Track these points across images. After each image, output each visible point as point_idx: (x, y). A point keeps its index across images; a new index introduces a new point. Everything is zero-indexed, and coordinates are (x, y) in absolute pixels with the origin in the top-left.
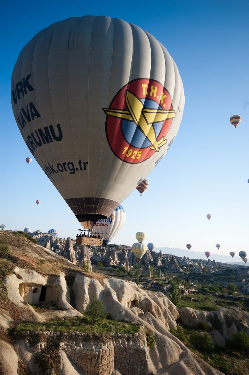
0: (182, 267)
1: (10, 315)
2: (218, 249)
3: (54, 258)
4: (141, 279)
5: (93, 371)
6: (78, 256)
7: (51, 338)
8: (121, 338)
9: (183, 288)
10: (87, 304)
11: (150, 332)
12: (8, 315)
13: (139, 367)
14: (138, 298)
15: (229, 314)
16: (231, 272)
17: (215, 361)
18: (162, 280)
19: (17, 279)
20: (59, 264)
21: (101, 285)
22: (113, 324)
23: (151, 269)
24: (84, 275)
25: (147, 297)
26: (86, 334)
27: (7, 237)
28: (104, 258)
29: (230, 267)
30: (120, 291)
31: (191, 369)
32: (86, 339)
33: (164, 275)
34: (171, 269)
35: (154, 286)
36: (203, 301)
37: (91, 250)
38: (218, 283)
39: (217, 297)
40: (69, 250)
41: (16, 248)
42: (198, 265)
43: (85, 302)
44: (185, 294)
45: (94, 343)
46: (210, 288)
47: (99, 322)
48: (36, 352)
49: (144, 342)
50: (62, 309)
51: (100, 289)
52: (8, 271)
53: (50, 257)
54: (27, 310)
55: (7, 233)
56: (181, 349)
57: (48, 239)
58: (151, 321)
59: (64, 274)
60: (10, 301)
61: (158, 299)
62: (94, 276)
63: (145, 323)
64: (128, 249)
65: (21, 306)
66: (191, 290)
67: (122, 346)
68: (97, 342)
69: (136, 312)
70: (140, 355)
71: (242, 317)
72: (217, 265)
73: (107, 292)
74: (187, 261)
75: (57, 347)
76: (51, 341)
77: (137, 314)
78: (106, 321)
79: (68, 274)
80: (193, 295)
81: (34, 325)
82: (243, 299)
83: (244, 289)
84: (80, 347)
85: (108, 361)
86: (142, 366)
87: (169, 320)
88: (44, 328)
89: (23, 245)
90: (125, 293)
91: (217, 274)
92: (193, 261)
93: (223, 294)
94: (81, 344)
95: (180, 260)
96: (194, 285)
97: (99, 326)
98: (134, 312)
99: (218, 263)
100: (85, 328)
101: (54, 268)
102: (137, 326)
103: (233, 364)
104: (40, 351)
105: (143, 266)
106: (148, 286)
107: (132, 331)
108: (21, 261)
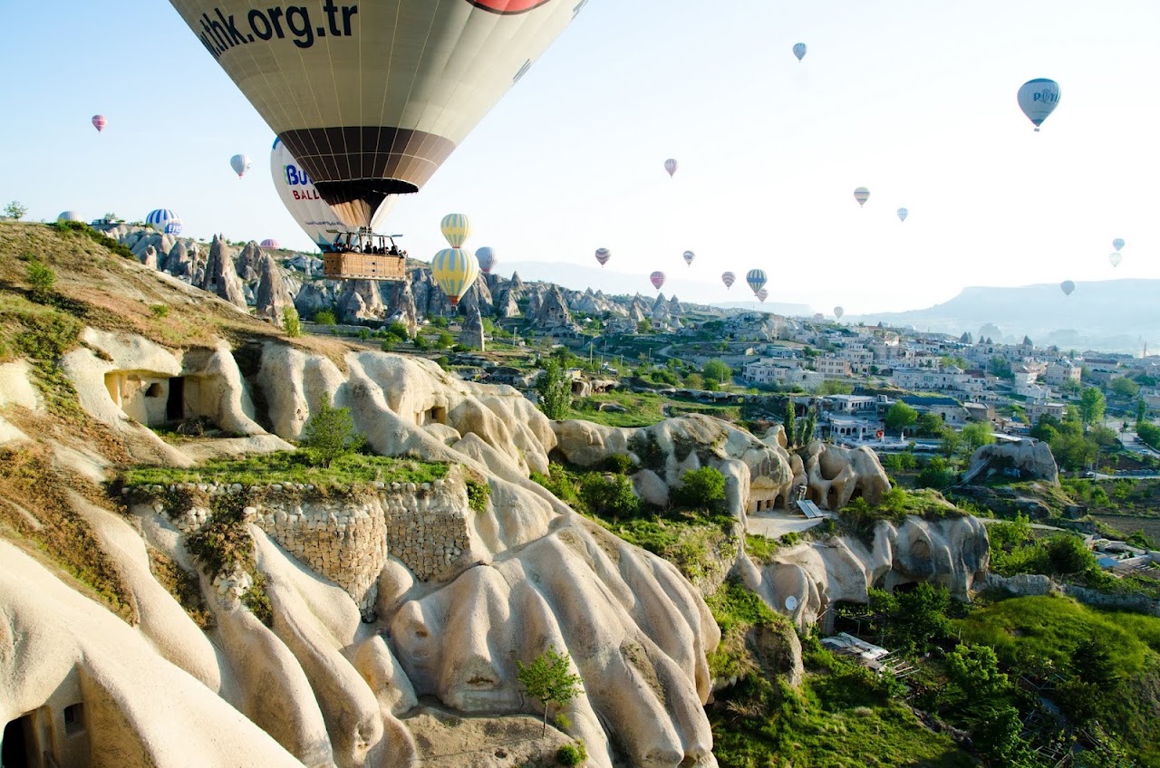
0: (580, 319)
1: (99, 450)
2: (689, 264)
3: (190, 301)
4: (454, 356)
5: (338, 565)
6: (252, 296)
7: (219, 498)
8: (401, 493)
9: (579, 377)
10: (302, 419)
11: (475, 477)
12: (93, 451)
13: (448, 551)
14: (444, 403)
15: (684, 432)
16: (718, 329)
17: (638, 533)
18: (518, 358)
19: (97, 359)
20: (209, 316)
21: (338, 371)
22: (379, 464)
23: (485, 327)
24: (287, 344)
25: (471, 397)
26: (312, 487)
27: (37, 241)
28: (337, 297)
29: (717, 317)
30: (394, 385)
31: (575, 548)
32: (312, 497)
33: (524, 343)
34: (547, 326)
35: (495, 374)
36: (633, 409)
37: (294, 274)
38: (680, 361)
39: (672, 398)
40: (223, 275)
41: (73, 274)
42: (628, 313)
43: (297, 415)
44: (583, 394)
45: (332, 504)
46: (654, 376)
47: (342, 460)
48: (188, 530)
49: (461, 498)
50: (235, 436)
51: (335, 381)
52: (66, 340)
53: (177, 296)
54: (142, 438)
55: (34, 228)
56: (555, 510)
57: (147, 244)
58: (480, 454)
59: (227, 344)
60: (90, 417)
61: (501, 401)
62: (318, 348)
63: (464, 457)
64: (413, 267)
65: (122, 428)
66: (599, 383)
67: (405, 510)
68: (340, 504)
69: (438, 436)
70: (451, 527)
71: (715, 436)
72: (683, 311)
73: (356, 388)
74: (595, 301)
75: (239, 516)
76: (222, 505)
77: (442, 439)
78: (360, 459)
79: (239, 344)
80: (607, 394)
81: (169, 472)
82: (740, 400)
83: (748, 374)
84: (299, 515)
85: (373, 543)
86: (456, 550)
87: (529, 453)
88: (197, 476)
89: (92, 263)
90: (407, 389)
91: (679, 337)
92: (615, 302)
93: (690, 390)
94: (299, 508)
95: (576, 298)
96: (611, 369)
97: (343, 470)
98: (434, 436)
99: (686, 305)
100: (306, 475)
101: (196, 327)
102: (441, 466)
103: (677, 535)
104: (197, 527)
105: (462, 319)
106: (477, 376)
107: (430, 478)
108: (97, 311)
